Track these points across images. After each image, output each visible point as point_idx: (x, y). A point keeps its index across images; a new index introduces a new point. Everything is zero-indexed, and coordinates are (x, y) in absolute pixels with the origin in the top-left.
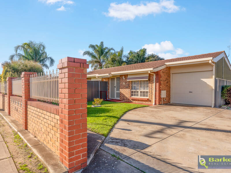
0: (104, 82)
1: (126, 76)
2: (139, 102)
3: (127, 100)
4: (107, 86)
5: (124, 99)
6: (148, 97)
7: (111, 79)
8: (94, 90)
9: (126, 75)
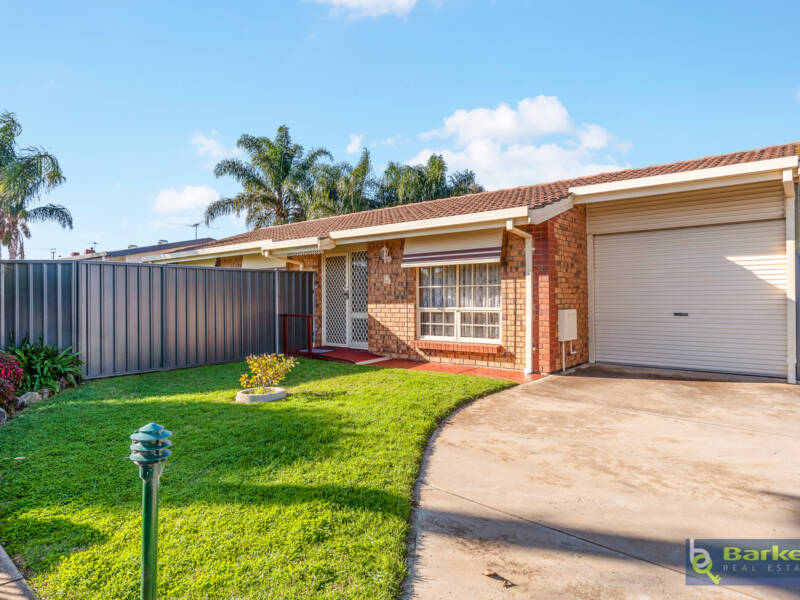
0: (297, 273)
1: (396, 245)
2: (457, 361)
3: (403, 352)
4: (311, 292)
5: (387, 349)
6: (497, 336)
7: (328, 259)
8: (252, 309)
9: (397, 240)
